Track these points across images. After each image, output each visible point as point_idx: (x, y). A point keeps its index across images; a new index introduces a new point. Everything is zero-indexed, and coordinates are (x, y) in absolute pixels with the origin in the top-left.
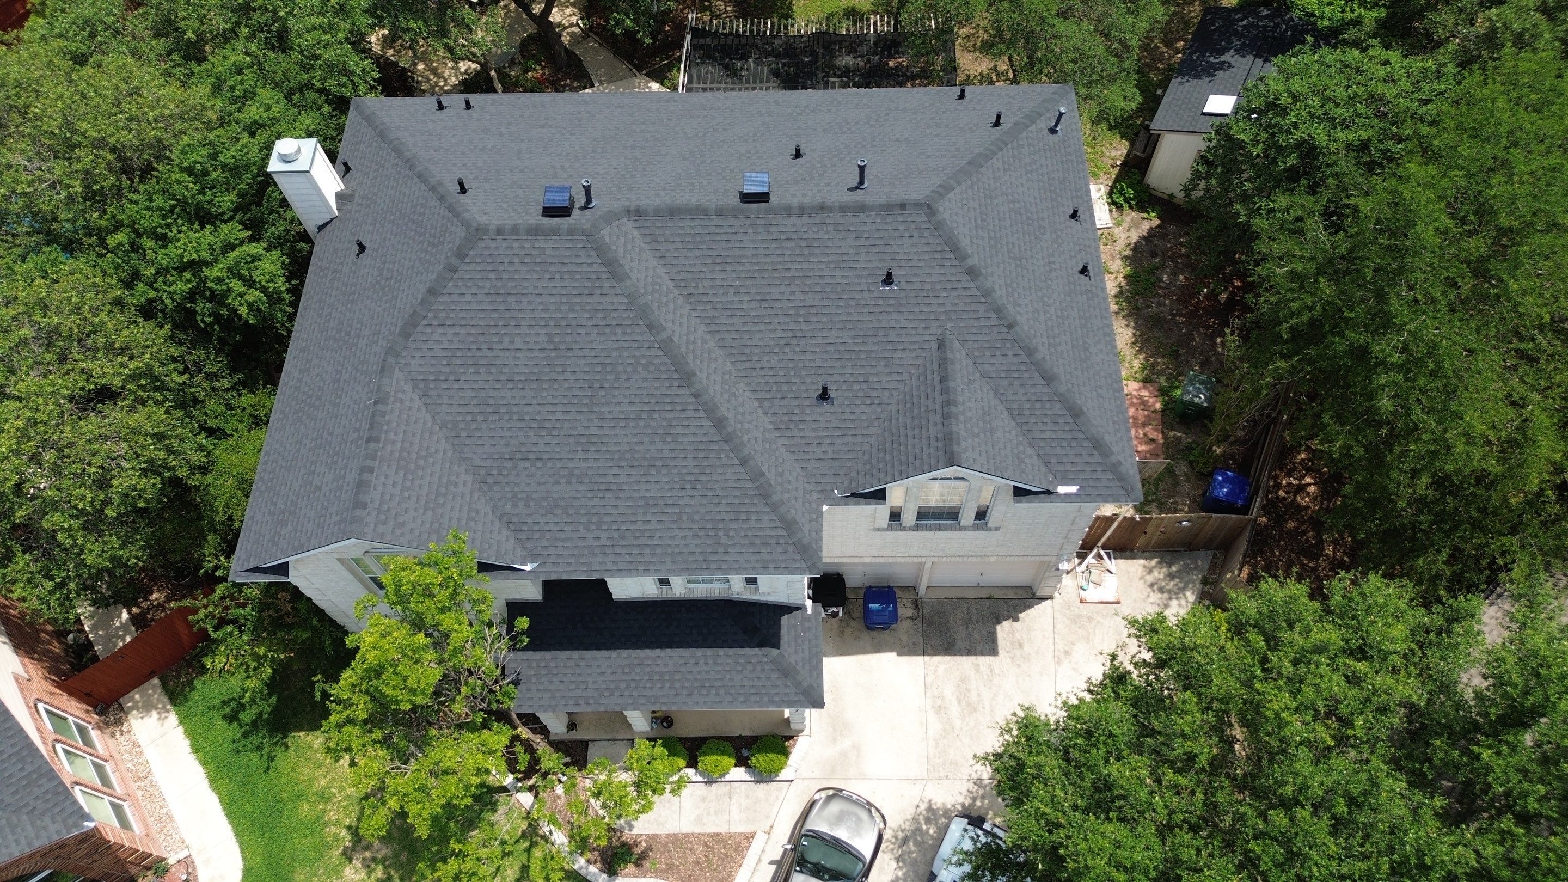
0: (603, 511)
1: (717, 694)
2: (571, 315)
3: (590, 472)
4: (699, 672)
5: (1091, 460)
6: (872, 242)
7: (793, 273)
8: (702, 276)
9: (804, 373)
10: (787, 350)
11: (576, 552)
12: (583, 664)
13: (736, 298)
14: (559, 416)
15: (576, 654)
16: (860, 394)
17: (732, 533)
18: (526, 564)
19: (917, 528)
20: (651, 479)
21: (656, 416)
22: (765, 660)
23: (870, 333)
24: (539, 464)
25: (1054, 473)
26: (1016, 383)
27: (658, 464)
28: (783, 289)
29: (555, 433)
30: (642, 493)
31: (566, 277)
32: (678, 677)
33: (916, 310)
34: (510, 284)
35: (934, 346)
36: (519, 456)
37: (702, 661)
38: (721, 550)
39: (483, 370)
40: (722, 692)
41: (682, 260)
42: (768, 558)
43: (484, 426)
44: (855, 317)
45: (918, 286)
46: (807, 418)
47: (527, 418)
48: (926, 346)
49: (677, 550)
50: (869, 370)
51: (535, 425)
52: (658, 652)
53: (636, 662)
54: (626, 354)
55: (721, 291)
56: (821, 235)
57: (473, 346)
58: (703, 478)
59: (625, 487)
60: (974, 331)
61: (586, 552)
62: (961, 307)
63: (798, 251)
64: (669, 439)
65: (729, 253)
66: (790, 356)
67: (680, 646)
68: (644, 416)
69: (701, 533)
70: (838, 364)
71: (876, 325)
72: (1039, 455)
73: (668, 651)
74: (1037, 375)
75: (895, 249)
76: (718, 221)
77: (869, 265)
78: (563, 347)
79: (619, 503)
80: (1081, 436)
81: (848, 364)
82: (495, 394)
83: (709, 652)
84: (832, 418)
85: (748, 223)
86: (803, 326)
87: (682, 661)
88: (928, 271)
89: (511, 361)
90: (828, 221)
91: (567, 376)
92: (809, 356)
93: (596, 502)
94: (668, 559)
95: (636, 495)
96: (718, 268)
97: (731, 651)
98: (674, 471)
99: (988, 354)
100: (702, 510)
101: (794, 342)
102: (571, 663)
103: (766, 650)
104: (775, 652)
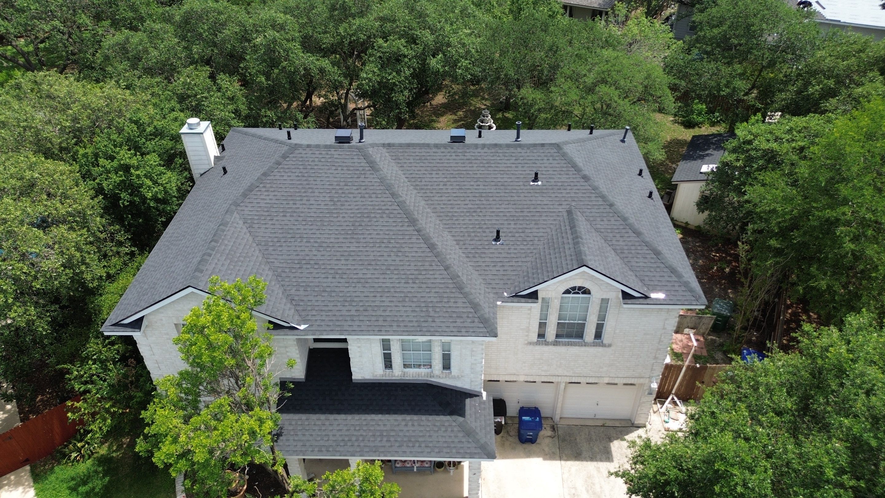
0: (354, 294)
1: (420, 446)
2: (346, 188)
3: (348, 272)
4: (408, 431)
5: (670, 279)
6: (525, 161)
7: (478, 176)
8: (425, 176)
9: (485, 226)
10: (474, 214)
11: (334, 318)
12: (327, 423)
13: (444, 187)
14: (332, 240)
15: (323, 417)
16: (520, 239)
17: (438, 310)
18: (300, 325)
19: (555, 344)
20: (387, 276)
21: (392, 241)
22: (454, 424)
23: (526, 207)
24: (316, 267)
25: (648, 286)
26: (618, 235)
27: (392, 268)
28: (472, 183)
29: (328, 249)
30: (380, 285)
31: (345, 169)
32: (392, 434)
33: (553, 195)
34: (311, 171)
35: (565, 214)
36: (304, 262)
37: (410, 423)
38: (430, 319)
39: (288, 215)
40: (423, 445)
41: (414, 168)
42: (462, 325)
43: (284, 244)
44: (516, 198)
45: (553, 184)
46: (486, 251)
47: (312, 240)
48: (560, 214)
49: (401, 319)
50: (525, 226)
51: (316, 245)
52: (380, 416)
53: (364, 423)
54: (377, 208)
55: (436, 184)
56: (495, 157)
57: (285, 202)
58: (420, 277)
59: (369, 281)
60: (589, 207)
61: (341, 318)
62: (580, 195)
63: (481, 165)
64: (400, 254)
65: (441, 165)
66: (476, 218)
67: (395, 412)
68: (385, 241)
69: (418, 309)
70: (506, 222)
71: (529, 203)
72: (636, 276)
73: (387, 416)
74: (630, 231)
75: (539, 165)
76: (434, 150)
77: (524, 173)
78: (339, 203)
79: (365, 290)
80: (662, 266)
81: (512, 223)
82: (294, 227)
83: (415, 417)
84: (502, 252)
85: (453, 151)
86: (485, 202)
87: (396, 423)
88: (559, 176)
89: (306, 210)
90: (499, 151)
91: (339, 219)
92: (488, 218)
93: (351, 289)
94: (395, 324)
95: (376, 285)
96: (434, 172)
97: (431, 418)
98: (402, 273)
99: (599, 219)
100: (419, 295)
101: (479, 210)
102: (319, 423)
103: (455, 417)
104: (461, 419)
